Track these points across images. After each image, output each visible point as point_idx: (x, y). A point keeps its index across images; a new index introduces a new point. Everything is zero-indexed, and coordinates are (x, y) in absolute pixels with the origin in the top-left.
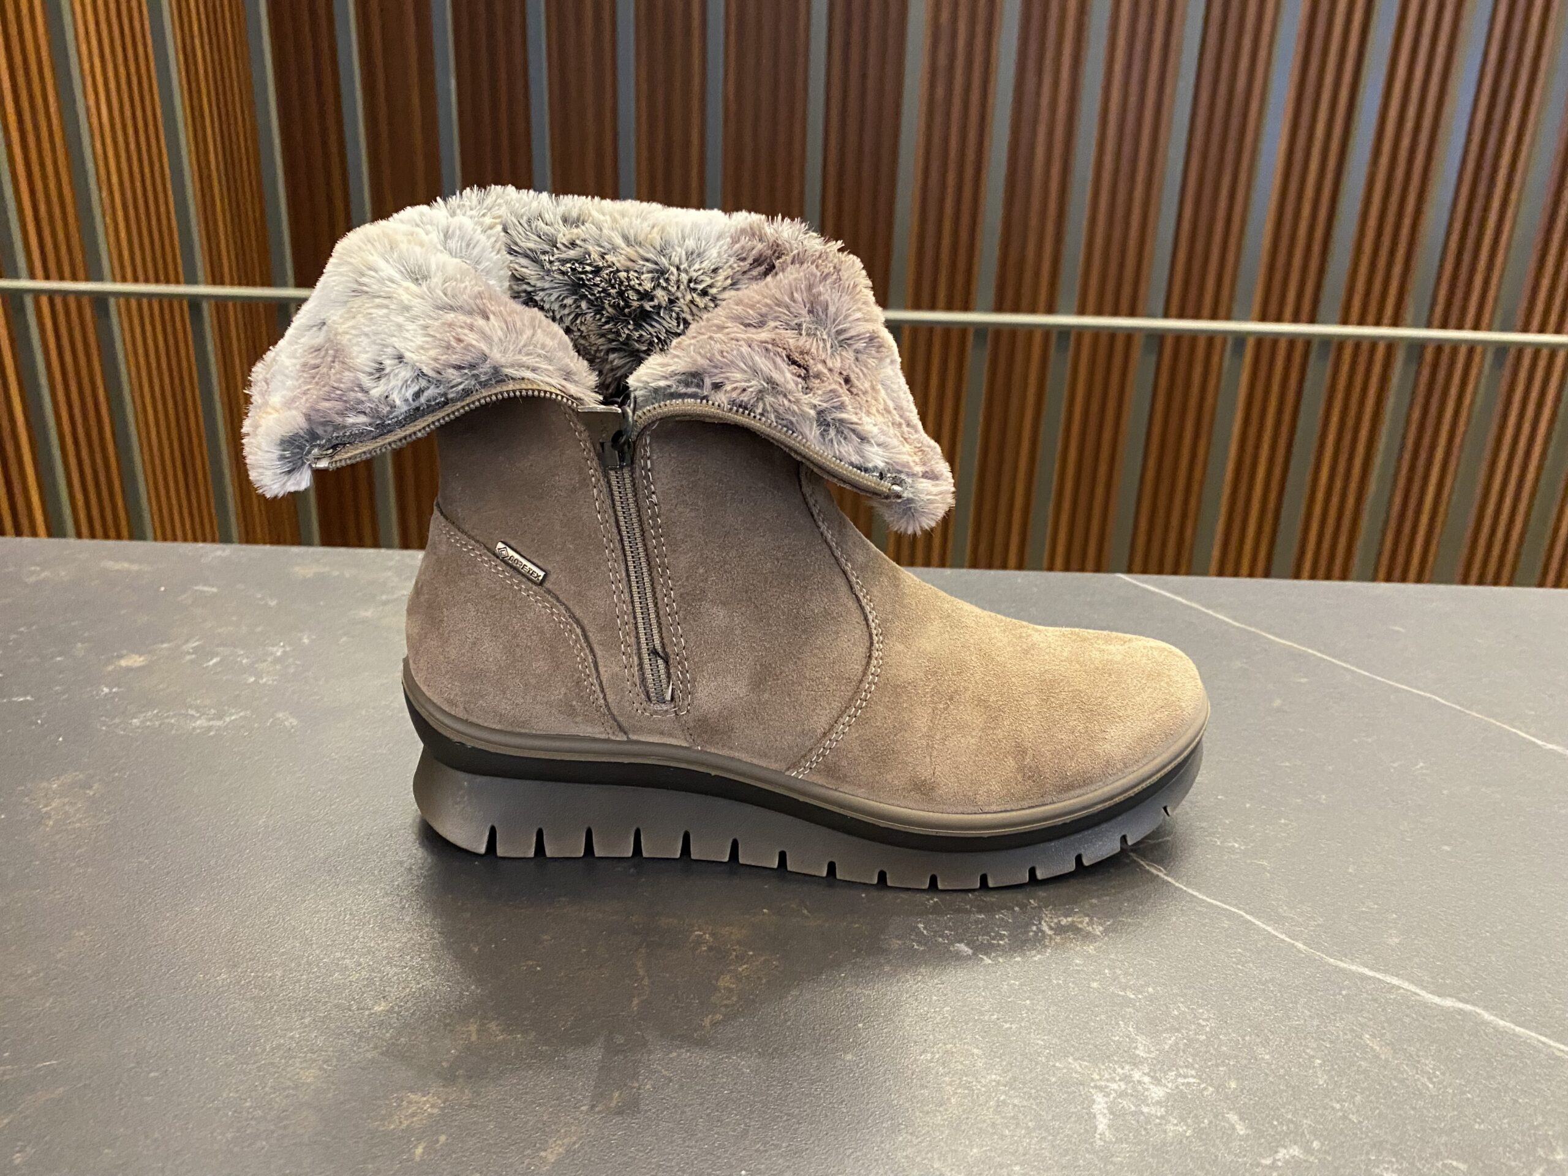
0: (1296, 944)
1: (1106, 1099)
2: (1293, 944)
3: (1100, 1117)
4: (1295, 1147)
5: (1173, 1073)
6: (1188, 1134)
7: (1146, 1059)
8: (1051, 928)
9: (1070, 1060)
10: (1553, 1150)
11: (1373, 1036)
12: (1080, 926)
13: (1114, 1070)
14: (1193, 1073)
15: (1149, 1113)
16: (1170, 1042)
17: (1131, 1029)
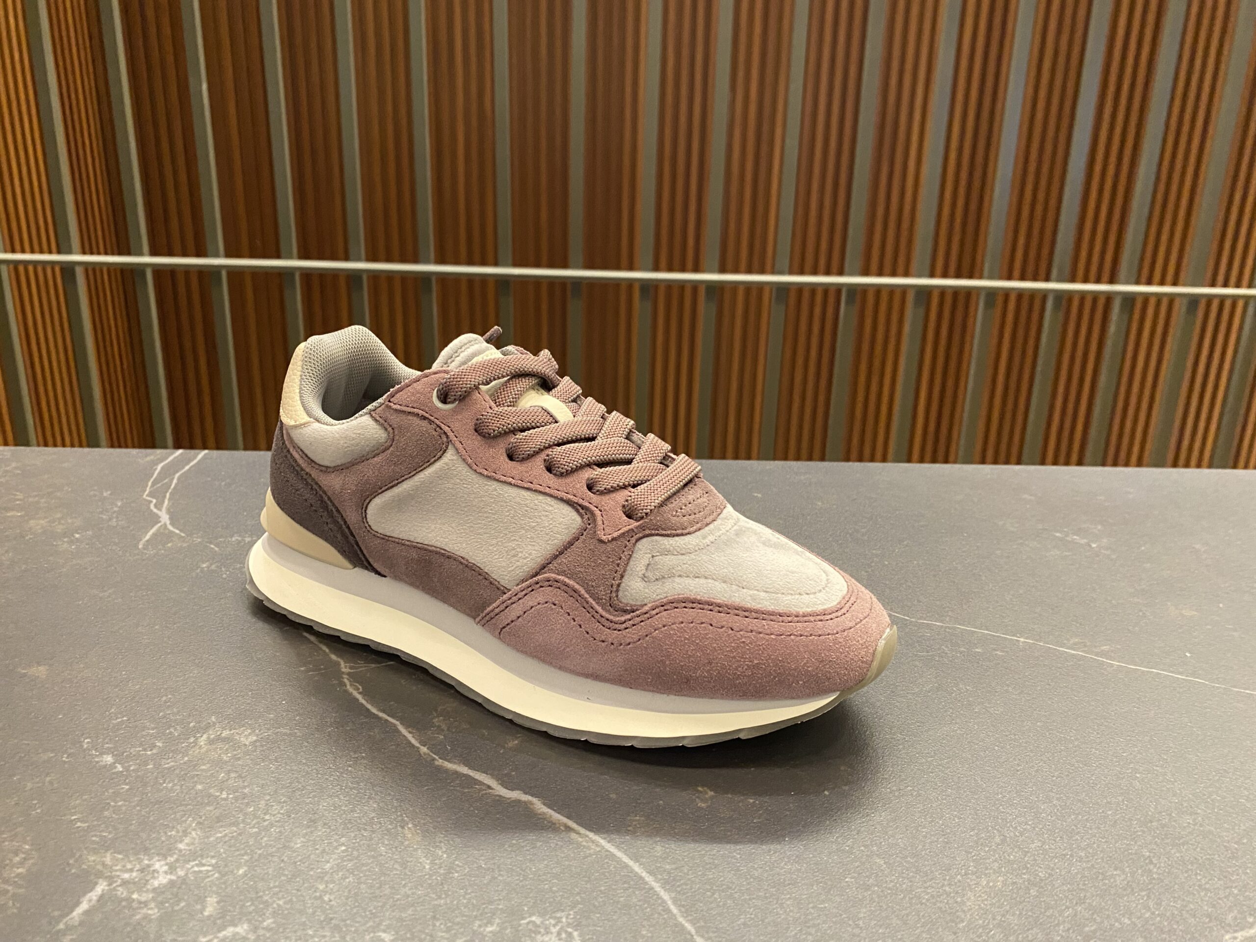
0: (422, 747)
1: (106, 888)
2: (418, 748)
3: (81, 906)
4: (246, 926)
5: (194, 863)
6: (153, 917)
7: (180, 851)
8: (208, 738)
9: (108, 855)
10: (490, 923)
11: (415, 826)
12: (237, 737)
13: (140, 861)
14: (214, 861)
15: (134, 900)
16: (220, 835)
17: (194, 825)
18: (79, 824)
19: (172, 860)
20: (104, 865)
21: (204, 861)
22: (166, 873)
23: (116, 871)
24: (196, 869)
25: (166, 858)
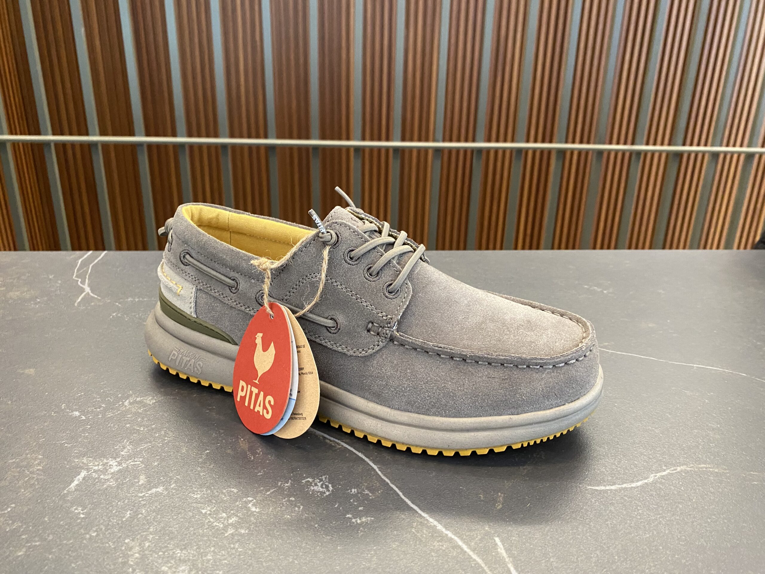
18: (66, 445)
19: (119, 460)
20: (83, 463)
21: (136, 460)
22: (116, 465)
23: (90, 466)
24: (132, 463)
25: (116, 459)
